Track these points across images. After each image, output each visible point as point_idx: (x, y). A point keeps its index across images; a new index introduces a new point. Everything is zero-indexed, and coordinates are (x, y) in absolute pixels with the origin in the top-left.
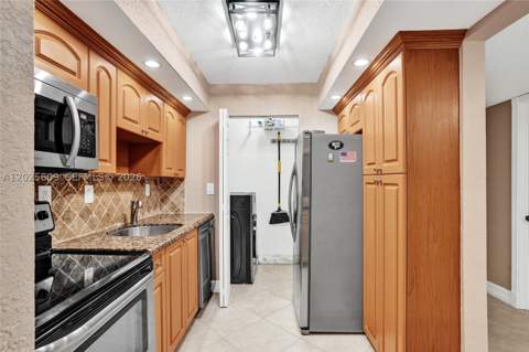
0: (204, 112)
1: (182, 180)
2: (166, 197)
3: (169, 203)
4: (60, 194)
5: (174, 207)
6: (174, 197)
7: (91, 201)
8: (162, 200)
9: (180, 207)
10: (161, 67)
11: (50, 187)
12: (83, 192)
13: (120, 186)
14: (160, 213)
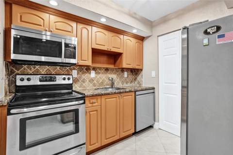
0: (150, 36)
1: (142, 70)
2: (136, 78)
3: (137, 81)
4: (80, 73)
5: (139, 83)
6: (139, 78)
7: (94, 76)
8: (135, 80)
9: (141, 83)
10: (107, 20)
11: (76, 71)
12: (90, 73)
13: (109, 72)
14: (134, 85)
